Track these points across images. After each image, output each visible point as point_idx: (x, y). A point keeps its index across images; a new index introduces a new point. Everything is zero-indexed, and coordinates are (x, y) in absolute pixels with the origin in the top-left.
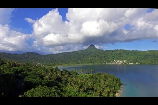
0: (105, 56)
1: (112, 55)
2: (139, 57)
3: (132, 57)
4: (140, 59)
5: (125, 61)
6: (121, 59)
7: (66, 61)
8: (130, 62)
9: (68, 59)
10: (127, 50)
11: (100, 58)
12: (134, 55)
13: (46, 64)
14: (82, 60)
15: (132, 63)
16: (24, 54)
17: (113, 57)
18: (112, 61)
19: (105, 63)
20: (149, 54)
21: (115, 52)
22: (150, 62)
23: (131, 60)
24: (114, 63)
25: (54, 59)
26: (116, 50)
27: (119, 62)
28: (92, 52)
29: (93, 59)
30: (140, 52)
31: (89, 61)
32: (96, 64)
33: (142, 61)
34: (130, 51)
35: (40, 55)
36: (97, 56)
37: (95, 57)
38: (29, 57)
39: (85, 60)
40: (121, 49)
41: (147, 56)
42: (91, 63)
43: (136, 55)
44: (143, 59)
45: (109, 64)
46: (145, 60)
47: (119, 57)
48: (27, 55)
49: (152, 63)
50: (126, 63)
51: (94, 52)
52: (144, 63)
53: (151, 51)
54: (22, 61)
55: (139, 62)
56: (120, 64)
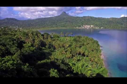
0: (76, 21)
1: (81, 21)
2: (103, 23)
3: (98, 23)
4: (104, 24)
5: (92, 26)
6: (89, 24)
7: (43, 25)
8: (96, 27)
9: (44, 24)
10: (94, 17)
11: (71, 23)
12: (99, 21)
13: (25, 29)
14: (56, 24)
15: (98, 28)
16: (4, 19)
17: (82, 23)
18: (82, 26)
19: (76, 27)
20: (111, 20)
21: (84, 18)
22: (112, 27)
23: (97, 25)
24: (83, 28)
25: (32, 24)
26: (84, 17)
27: (88, 27)
28: (64, 18)
29: (65, 23)
30: (104, 19)
31: (62, 25)
32: (68, 28)
33: (106, 26)
34: (96, 18)
35: (19, 20)
36: (69, 22)
37: (67, 22)
38: (9, 23)
39: (59, 25)
40: (88, 16)
41: (110, 22)
42: (64, 27)
43: (101, 21)
44: (106, 24)
45: (79, 28)
46: (109, 25)
47: (87, 22)
48: (6, 21)
49: (114, 28)
50: (93, 28)
51: (66, 18)
52: (108, 28)
53: (113, 18)
54: (2, 26)
55: (103, 27)
56: (88, 28)
